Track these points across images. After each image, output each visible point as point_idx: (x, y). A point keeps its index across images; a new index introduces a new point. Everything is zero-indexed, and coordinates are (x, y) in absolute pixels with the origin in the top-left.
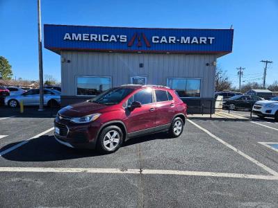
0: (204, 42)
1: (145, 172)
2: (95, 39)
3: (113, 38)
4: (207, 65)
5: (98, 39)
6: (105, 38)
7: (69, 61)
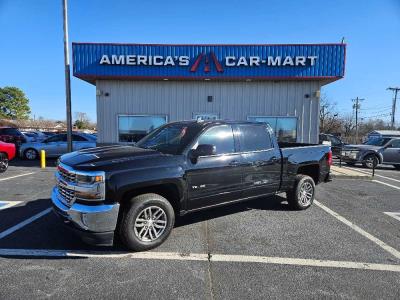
0: (302, 62)
1: (216, 258)
2: (144, 62)
3: (169, 61)
4: (307, 96)
5: (147, 62)
6: (158, 60)
7: (107, 95)
